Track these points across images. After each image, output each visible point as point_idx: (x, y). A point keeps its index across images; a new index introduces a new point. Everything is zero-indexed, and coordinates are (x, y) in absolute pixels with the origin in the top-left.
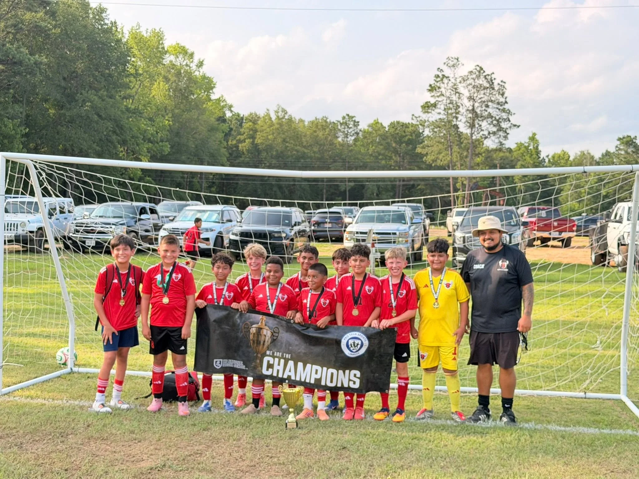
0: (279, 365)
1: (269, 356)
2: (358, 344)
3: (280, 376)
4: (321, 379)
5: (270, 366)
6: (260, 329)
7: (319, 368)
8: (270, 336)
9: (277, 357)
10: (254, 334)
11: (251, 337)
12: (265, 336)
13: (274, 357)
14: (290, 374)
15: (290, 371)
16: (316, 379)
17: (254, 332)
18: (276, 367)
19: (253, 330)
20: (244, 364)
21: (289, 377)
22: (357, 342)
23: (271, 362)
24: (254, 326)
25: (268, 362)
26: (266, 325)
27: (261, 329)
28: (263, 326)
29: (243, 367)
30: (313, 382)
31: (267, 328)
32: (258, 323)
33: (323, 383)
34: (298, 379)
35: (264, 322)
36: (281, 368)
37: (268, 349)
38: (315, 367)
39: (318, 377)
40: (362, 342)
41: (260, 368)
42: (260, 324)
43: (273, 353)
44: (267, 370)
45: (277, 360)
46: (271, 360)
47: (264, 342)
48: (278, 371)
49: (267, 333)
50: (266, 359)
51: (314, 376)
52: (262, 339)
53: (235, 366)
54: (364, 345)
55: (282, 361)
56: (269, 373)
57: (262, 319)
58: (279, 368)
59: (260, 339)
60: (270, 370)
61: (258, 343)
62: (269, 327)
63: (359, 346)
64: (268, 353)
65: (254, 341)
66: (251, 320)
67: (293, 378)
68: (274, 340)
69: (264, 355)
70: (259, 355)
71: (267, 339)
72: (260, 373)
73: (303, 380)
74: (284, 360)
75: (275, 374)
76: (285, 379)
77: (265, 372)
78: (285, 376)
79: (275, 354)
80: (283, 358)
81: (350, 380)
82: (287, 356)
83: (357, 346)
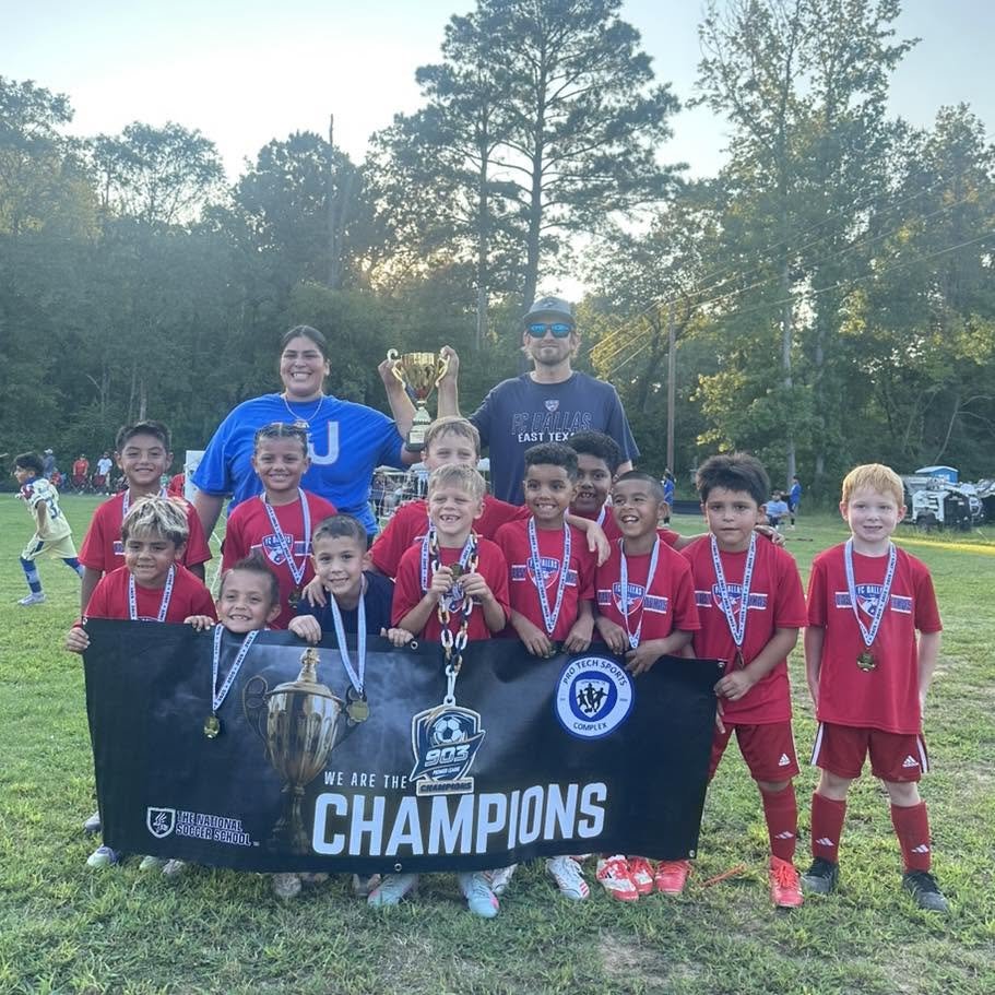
0: (368, 816)
1: (332, 789)
2: (601, 694)
3: (375, 851)
4: (504, 834)
5: (338, 825)
6: (298, 699)
7: (499, 799)
8: (334, 717)
9: (359, 790)
10: (281, 715)
11: (271, 724)
12: (319, 719)
13: (348, 791)
14: (406, 840)
15: (407, 831)
16: (490, 836)
17: (282, 707)
18: (358, 826)
19: (278, 703)
20: (245, 828)
21: (405, 849)
22: (597, 685)
23: (341, 811)
24: (279, 688)
25: (331, 809)
26: (320, 681)
27: (306, 693)
28: (312, 687)
29: (243, 840)
30: (481, 849)
31: (324, 689)
32: (294, 679)
33: (511, 843)
34: (433, 850)
35: (313, 671)
36: (376, 827)
37: (330, 765)
38: (487, 799)
39: (497, 827)
40: (613, 690)
41: (303, 835)
42: (300, 678)
43: (347, 779)
44: (329, 839)
45: (359, 801)
46: (340, 801)
47: (316, 740)
48: (366, 837)
49: (324, 707)
50: (322, 802)
51: (486, 828)
52: (310, 729)
53: (218, 836)
54: (620, 695)
55: (380, 803)
56: (335, 848)
57: (308, 658)
58: (367, 826)
59: (300, 733)
60: (339, 839)
61: (296, 742)
62: (329, 685)
63: (603, 700)
64: (329, 778)
65: (279, 744)
66: (271, 667)
67: (418, 850)
68: (348, 731)
69: (317, 786)
70: (300, 789)
71: (325, 727)
72: (305, 851)
73: (449, 850)
74: (383, 799)
75: (355, 850)
76: (392, 859)
77: (320, 846)
78: (391, 851)
79: (354, 781)
80: (380, 791)
81: (579, 816)
82: (395, 782)
83: (598, 700)
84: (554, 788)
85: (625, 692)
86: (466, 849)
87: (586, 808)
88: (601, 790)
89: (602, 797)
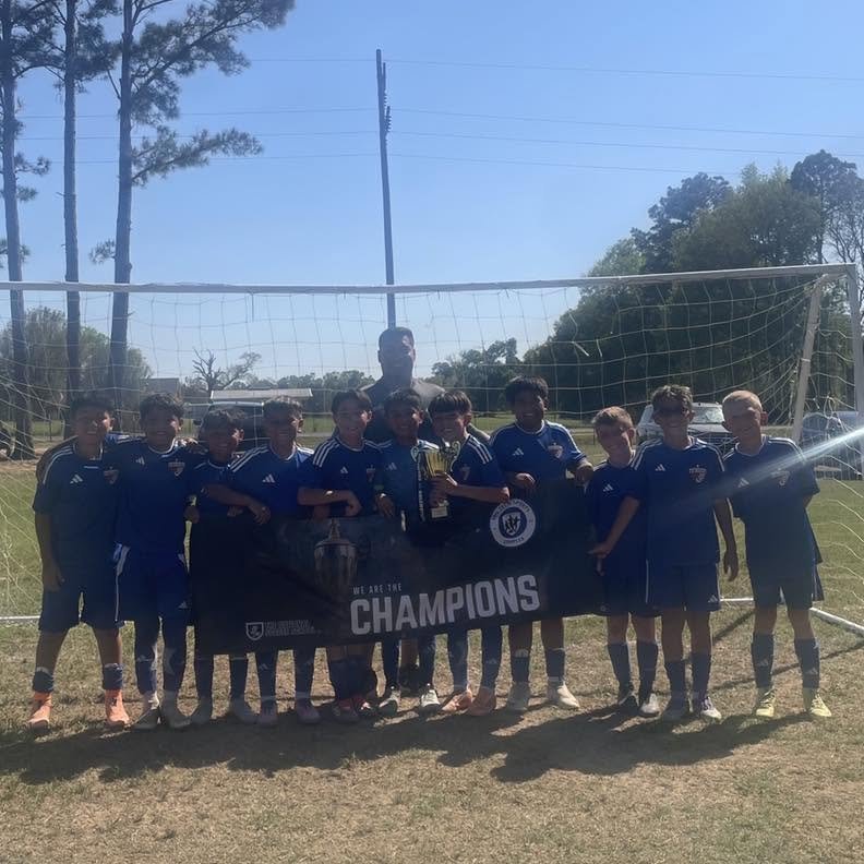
0: (382, 609)
1: (360, 597)
2: (516, 520)
3: (389, 628)
4: (465, 608)
5: (365, 617)
6: (331, 549)
7: (458, 590)
8: (354, 556)
9: (374, 595)
10: (322, 559)
11: (318, 566)
12: (345, 558)
13: (369, 598)
14: (405, 620)
15: (406, 614)
16: (455, 612)
17: (323, 554)
18: (377, 615)
19: (320, 552)
20: (311, 623)
21: (406, 625)
23: (366, 608)
24: (319, 544)
25: (360, 608)
26: (342, 536)
27: (336, 545)
28: (338, 540)
29: (311, 631)
30: (452, 619)
31: (345, 541)
32: (327, 538)
33: (472, 616)
34: (423, 623)
35: (338, 532)
36: (388, 614)
37: (355, 583)
38: (450, 591)
39: (460, 605)
40: (523, 514)
41: (345, 625)
42: (330, 537)
43: (367, 590)
44: (361, 625)
45: (376, 601)
46: (365, 603)
47: (345, 571)
48: (383, 622)
49: (348, 551)
50: (355, 604)
51: (451, 608)
52: (340, 565)
53: (294, 632)
54: (528, 519)
55: (388, 600)
56: (365, 630)
57: (333, 525)
58: (383, 615)
59: (335, 568)
60: (367, 625)
62: (348, 538)
63: (519, 523)
64: (356, 591)
66: (313, 533)
67: (414, 625)
68: (363, 562)
69: (350, 597)
70: (340, 600)
71: (349, 563)
72: (348, 634)
73: (433, 623)
74: (390, 598)
75: (377, 630)
76: (400, 632)
77: (357, 631)
78: (399, 627)
79: (371, 591)
80: (387, 593)
81: (519, 597)
82: (395, 587)
83: (515, 523)
84: (498, 582)
85: (530, 515)
86: (442, 620)
87: (523, 591)
88: (531, 579)
89: (533, 583)
